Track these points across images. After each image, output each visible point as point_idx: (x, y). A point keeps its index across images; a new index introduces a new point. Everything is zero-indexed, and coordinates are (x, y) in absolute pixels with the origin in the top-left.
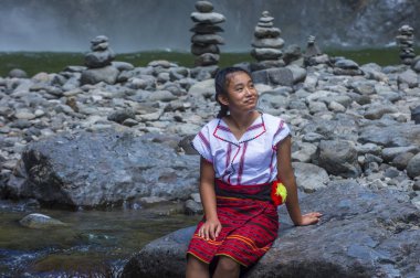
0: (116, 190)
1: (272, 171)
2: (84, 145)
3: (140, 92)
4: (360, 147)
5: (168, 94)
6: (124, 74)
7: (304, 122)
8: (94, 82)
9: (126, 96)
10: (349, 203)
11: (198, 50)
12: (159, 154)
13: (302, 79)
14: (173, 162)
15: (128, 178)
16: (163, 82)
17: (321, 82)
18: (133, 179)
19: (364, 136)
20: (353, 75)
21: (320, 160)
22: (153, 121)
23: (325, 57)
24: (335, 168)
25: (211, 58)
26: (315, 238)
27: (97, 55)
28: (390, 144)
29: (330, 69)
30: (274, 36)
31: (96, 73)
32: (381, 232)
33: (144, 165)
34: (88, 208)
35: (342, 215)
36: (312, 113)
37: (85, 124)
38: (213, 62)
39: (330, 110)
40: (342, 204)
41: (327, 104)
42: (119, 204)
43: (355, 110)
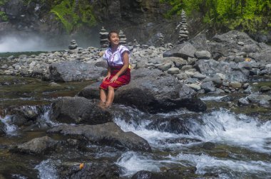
0: (77, 77)
3: (85, 55)
4: (148, 64)
6: (80, 51)
8: (71, 53)
11: (102, 43)
15: (80, 73)
16: (92, 52)
18: (82, 73)
22: (88, 60)
23: (139, 45)
27: (72, 45)
28: (157, 63)
30: (124, 37)
31: (73, 51)
32: (153, 79)
33: (85, 70)
34: (68, 82)
42: (78, 81)
43: (148, 56)
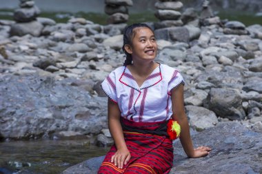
0: (39, 124)
1: (168, 112)
2: (12, 87)
3: (61, 44)
4: (244, 95)
5: (85, 46)
6: (47, 29)
7: (197, 73)
8: (21, 34)
9: (49, 47)
10: (234, 140)
11: (110, 10)
12: (76, 95)
13: (197, 37)
14: (88, 102)
15: (49, 115)
16: (80, 36)
17: (213, 40)
18: (54, 116)
19: (248, 85)
20: (240, 34)
21: (210, 105)
22: (72, 68)
23: (217, 19)
24: (222, 111)
25: (121, 18)
26: (205, 168)
27: (24, 11)
29: (221, 29)
31: (23, 27)
33: (64, 105)
34: (15, 139)
35: (228, 150)
36: (205, 66)
37: (13, 69)
38: (123, 21)
39: (220, 63)
40: (228, 140)
41: (218, 58)
43: (241, 64)
